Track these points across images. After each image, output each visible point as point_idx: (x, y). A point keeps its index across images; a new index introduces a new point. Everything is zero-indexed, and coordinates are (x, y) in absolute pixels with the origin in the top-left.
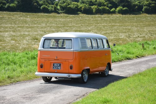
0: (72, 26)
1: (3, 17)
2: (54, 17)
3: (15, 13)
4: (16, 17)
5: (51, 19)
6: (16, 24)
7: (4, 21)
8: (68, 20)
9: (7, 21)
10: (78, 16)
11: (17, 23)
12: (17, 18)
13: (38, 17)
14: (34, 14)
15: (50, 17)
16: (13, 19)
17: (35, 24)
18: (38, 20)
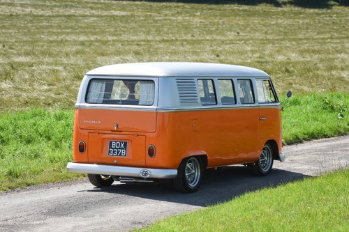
0: (306, 39)
1: (133, 16)
2: (266, 14)
3: (165, 4)
4: (166, 15)
5: (256, 21)
6: (159, 35)
7: (133, 24)
8: (301, 22)
9: (140, 26)
10: (329, 11)
11: (165, 29)
12: (168, 17)
13: (223, 16)
14: (214, 6)
15: (254, 14)
16: (156, 22)
17: (210, 32)
18: (221, 21)
